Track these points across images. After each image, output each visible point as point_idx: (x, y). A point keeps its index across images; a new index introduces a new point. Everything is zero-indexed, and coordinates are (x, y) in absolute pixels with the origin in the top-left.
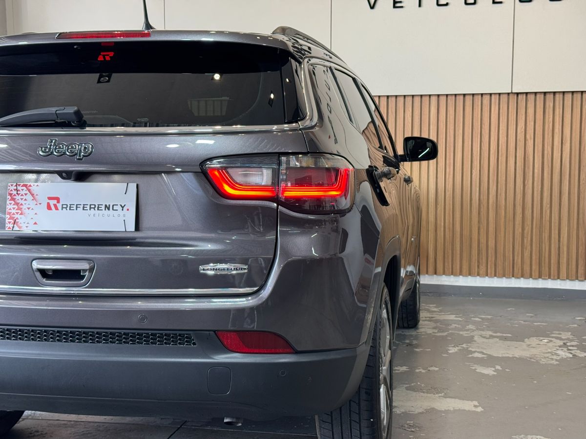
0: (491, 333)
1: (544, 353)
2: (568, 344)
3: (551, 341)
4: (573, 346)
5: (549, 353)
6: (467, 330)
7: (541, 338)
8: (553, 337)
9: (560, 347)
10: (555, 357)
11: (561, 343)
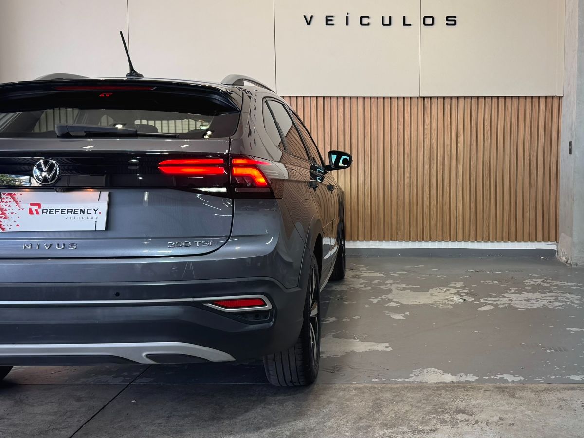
0: (404, 286)
1: (443, 300)
2: (461, 292)
3: (449, 290)
4: (464, 293)
5: (446, 299)
6: (387, 284)
7: (442, 288)
8: (450, 287)
9: (455, 294)
10: (450, 303)
11: (455, 291)
